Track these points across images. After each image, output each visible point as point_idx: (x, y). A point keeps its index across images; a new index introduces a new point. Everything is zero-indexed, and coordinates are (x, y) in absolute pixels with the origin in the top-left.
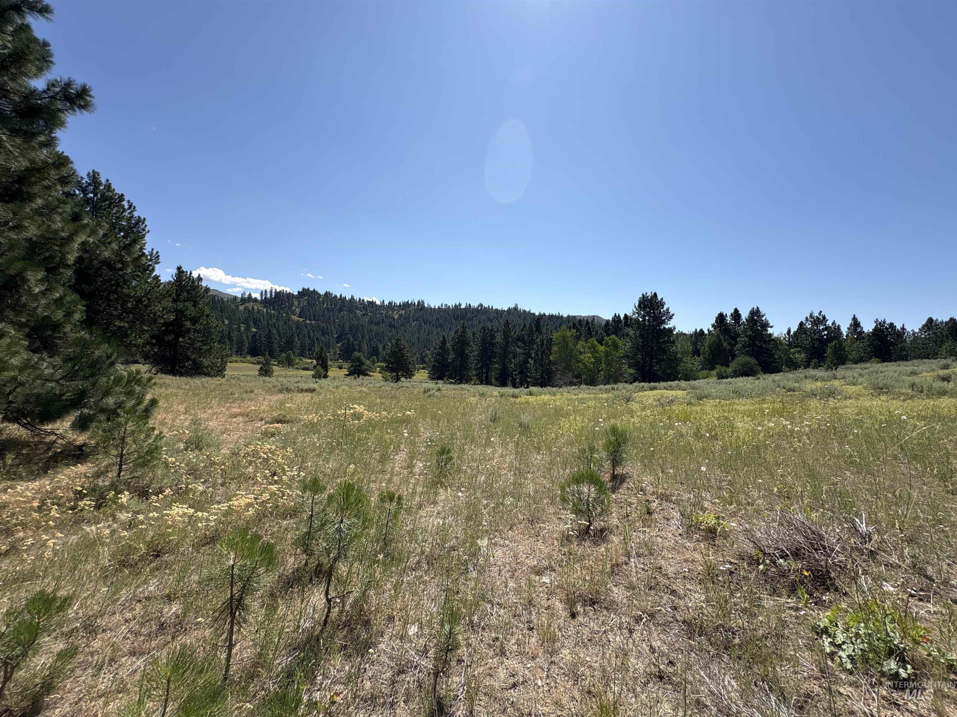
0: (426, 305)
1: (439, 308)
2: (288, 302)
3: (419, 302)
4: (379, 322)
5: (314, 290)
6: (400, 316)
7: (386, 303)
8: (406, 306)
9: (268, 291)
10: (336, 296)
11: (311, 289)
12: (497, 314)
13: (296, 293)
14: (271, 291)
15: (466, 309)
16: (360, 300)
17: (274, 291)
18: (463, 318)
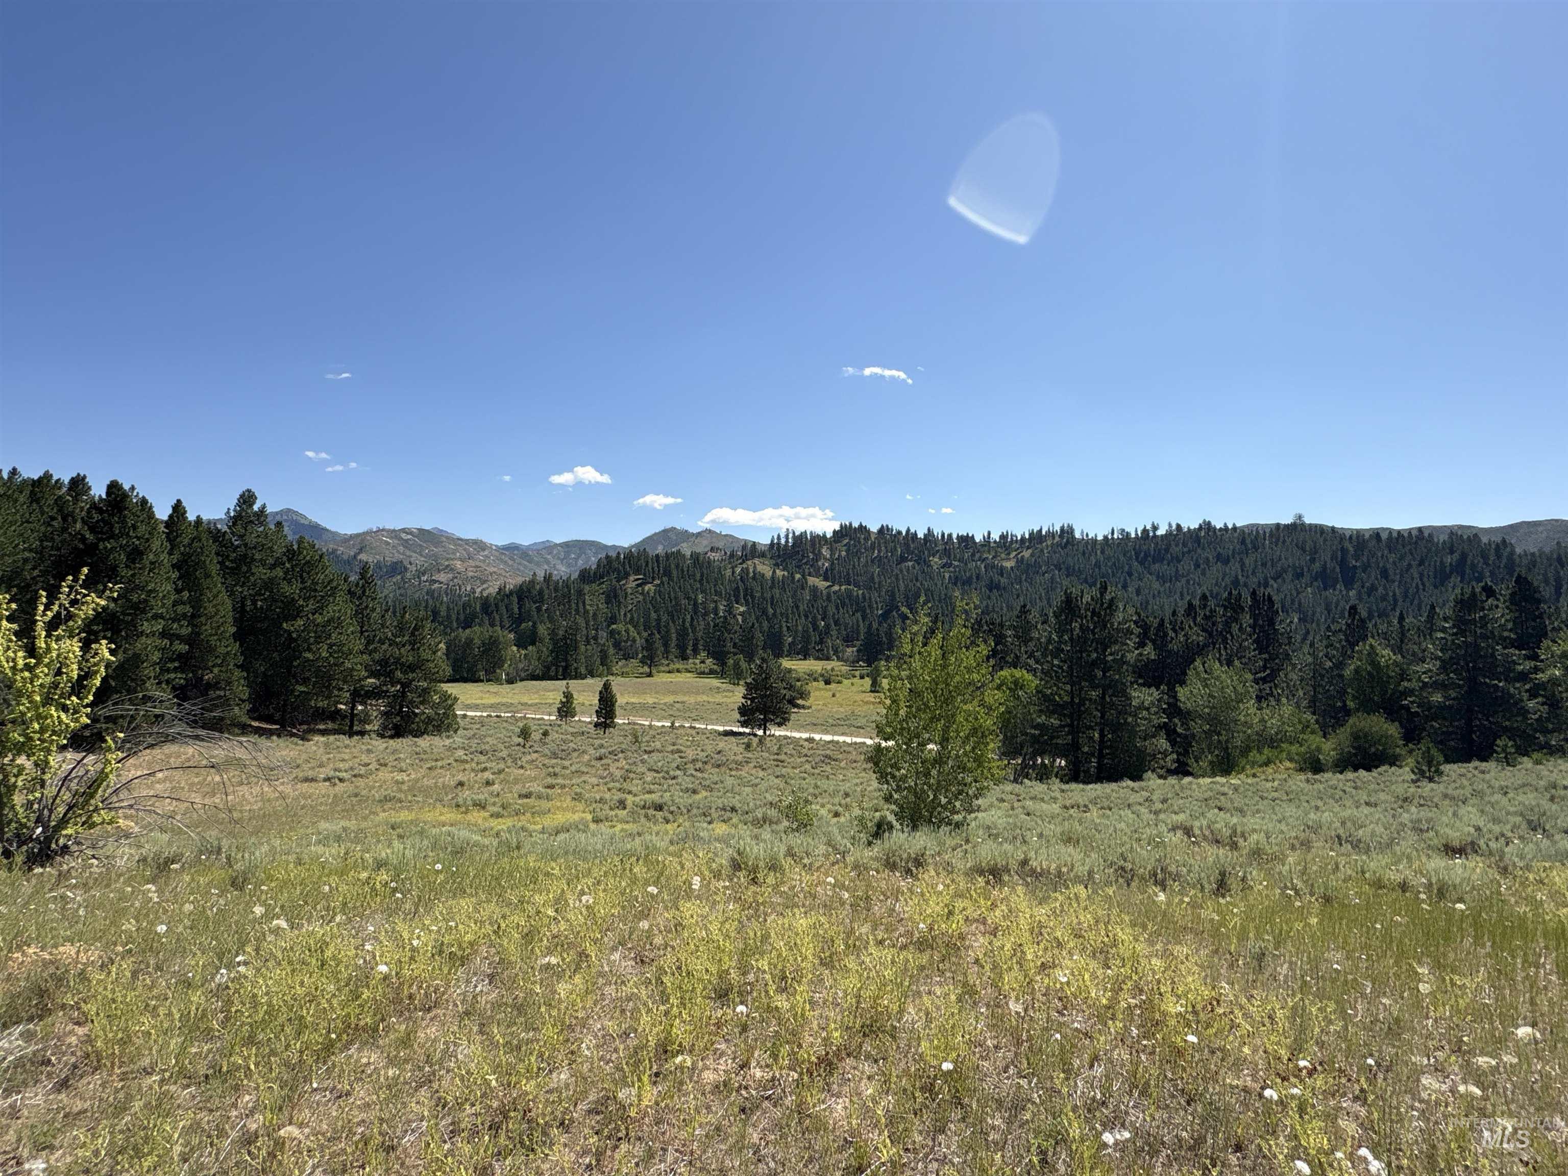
0: (1078, 535)
1: (1106, 538)
2: (813, 552)
3: (1062, 529)
4: (971, 577)
5: (861, 525)
6: (1020, 561)
7: (995, 536)
8: (1036, 538)
9: (782, 535)
10: (899, 533)
11: (856, 525)
12: (1243, 542)
13: (829, 535)
14: (787, 536)
15: (1169, 534)
16: (943, 535)
17: (791, 535)
18: (1159, 558)
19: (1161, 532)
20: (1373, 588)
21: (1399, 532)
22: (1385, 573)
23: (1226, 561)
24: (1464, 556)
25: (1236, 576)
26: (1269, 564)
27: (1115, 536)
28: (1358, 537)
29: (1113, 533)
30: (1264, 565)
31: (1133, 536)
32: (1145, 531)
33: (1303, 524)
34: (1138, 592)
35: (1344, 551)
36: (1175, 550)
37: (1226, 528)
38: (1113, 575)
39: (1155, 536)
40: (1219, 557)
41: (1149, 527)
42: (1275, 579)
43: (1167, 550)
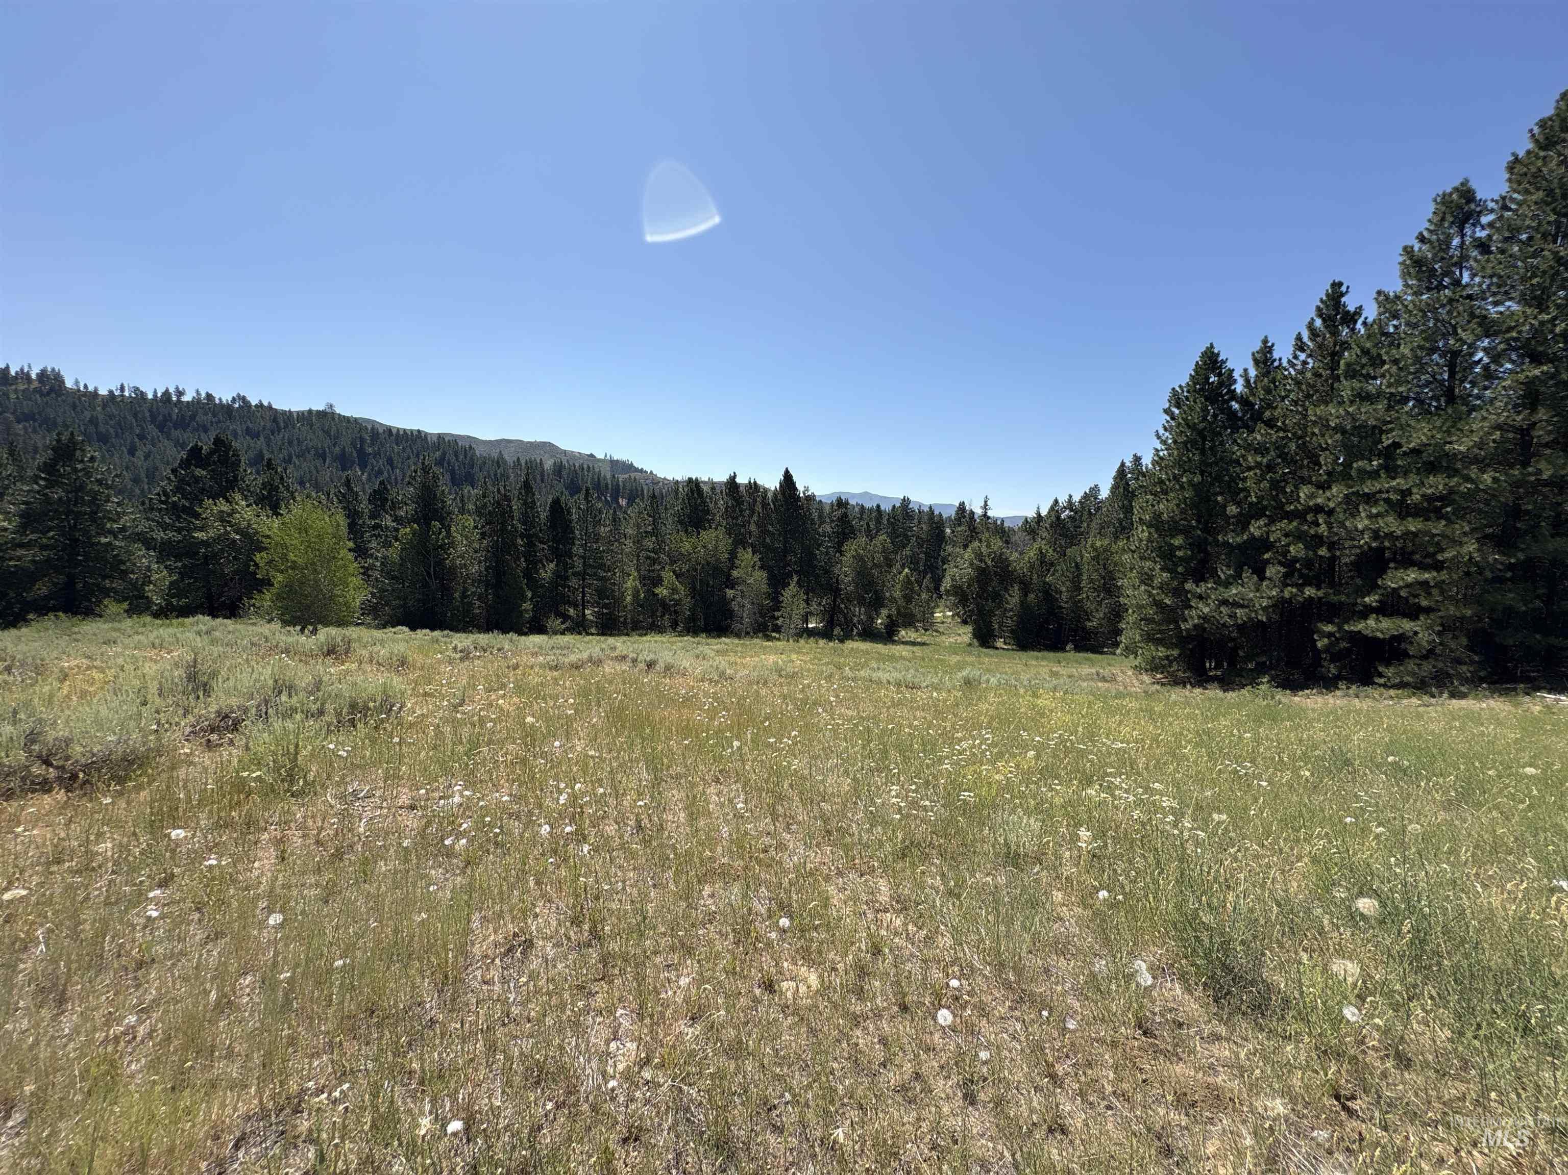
19: (187, 398)
20: (380, 472)
21: (405, 430)
22: (390, 461)
23: (256, 436)
24: (444, 454)
25: (261, 451)
26: (295, 442)
27: (127, 394)
28: (373, 429)
29: (122, 389)
30: (290, 443)
31: (150, 396)
32: (167, 393)
33: (333, 414)
34: (147, 457)
35: (362, 440)
36: (201, 418)
37: (260, 406)
38: (117, 436)
39: (179, 401)
40: (248, 431)
41: (172, 390)
42: (298, 457)
43: (193, 418)
